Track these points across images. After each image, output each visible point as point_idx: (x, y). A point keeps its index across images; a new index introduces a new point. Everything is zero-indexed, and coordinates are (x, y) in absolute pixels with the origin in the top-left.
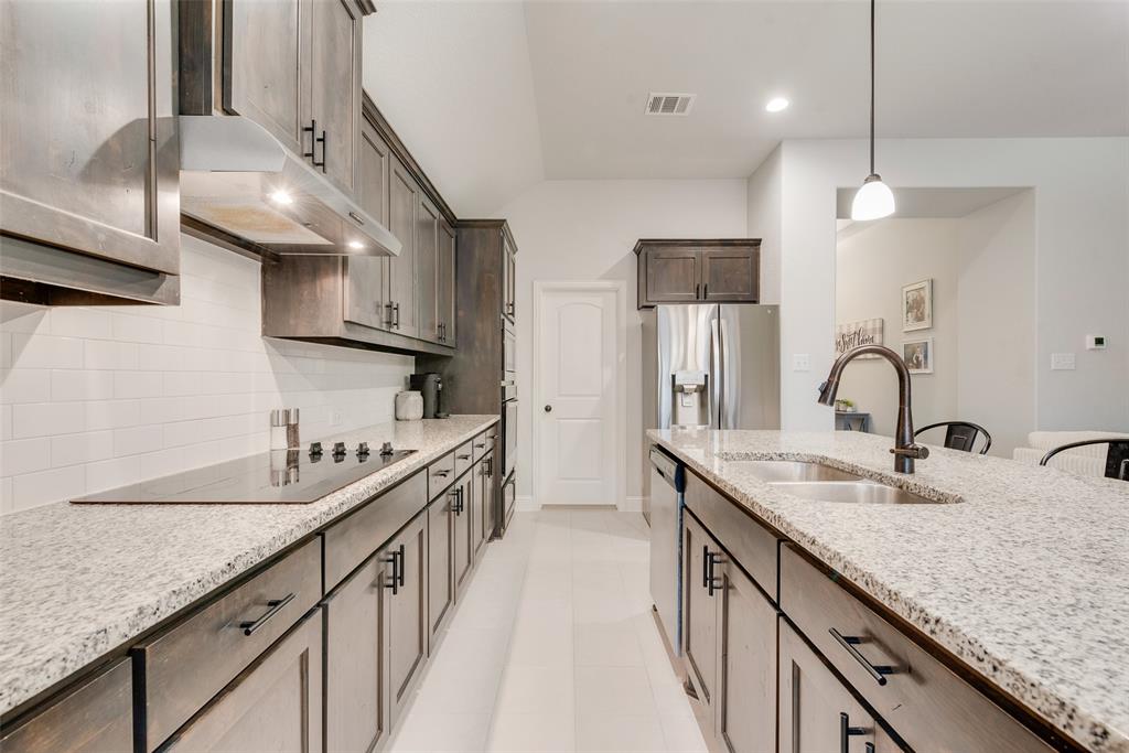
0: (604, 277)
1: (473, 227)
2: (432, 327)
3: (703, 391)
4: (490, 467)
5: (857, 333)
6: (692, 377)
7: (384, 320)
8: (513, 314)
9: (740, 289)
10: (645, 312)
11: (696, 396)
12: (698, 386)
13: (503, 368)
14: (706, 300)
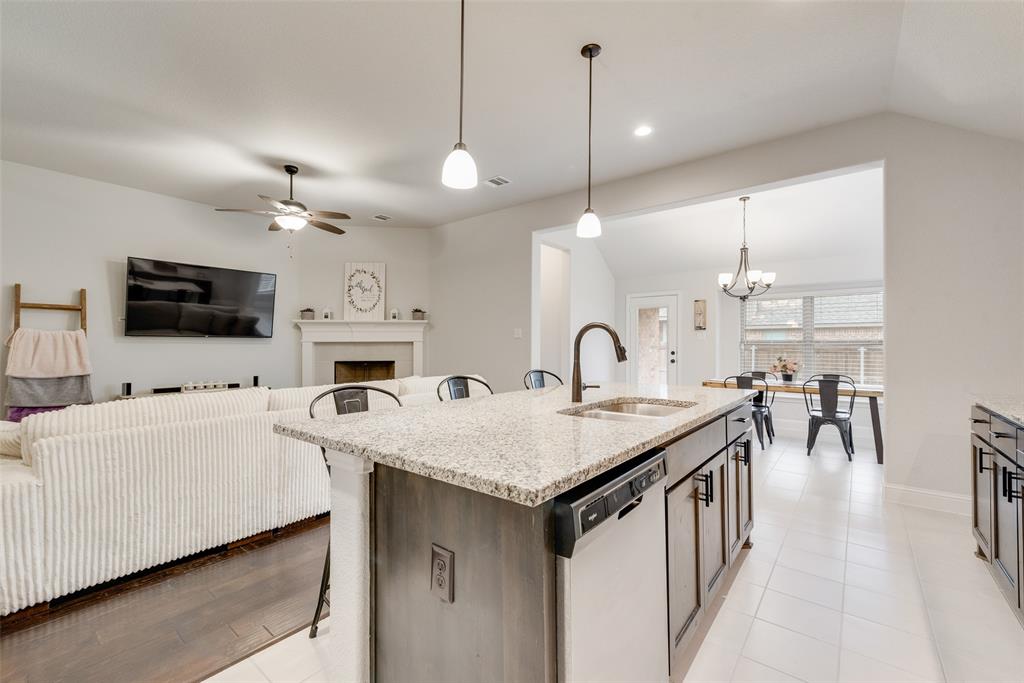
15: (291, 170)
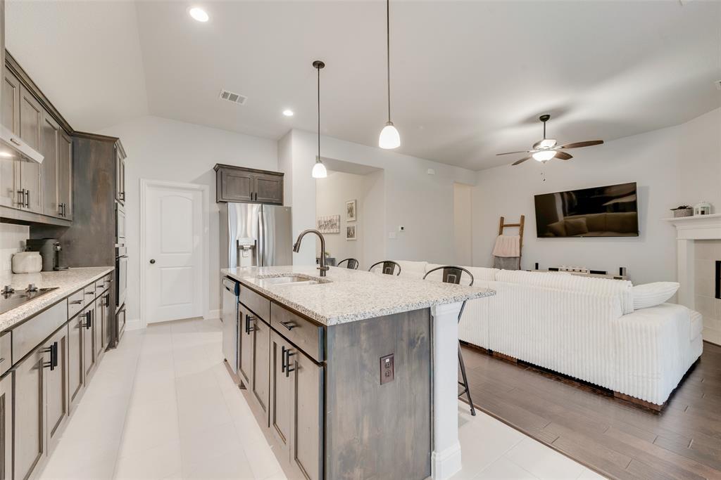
0: (195, 182)
1: (89, 138)
2: (54, 206)
3: (254, 248)
4: (108, 301)
5: (330, 221)
6: (247, 242)
7: (16, 201)
8: (124, 199)
9: (274, 197)
10: (221, 205)
11: (250, 251)
12: (252, 246)
13: (116, 235)
14: (256, 202)
15: (545, 118)
